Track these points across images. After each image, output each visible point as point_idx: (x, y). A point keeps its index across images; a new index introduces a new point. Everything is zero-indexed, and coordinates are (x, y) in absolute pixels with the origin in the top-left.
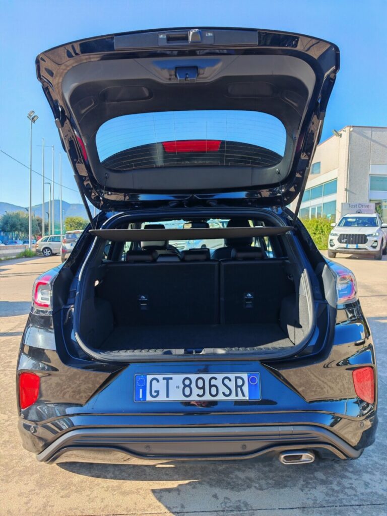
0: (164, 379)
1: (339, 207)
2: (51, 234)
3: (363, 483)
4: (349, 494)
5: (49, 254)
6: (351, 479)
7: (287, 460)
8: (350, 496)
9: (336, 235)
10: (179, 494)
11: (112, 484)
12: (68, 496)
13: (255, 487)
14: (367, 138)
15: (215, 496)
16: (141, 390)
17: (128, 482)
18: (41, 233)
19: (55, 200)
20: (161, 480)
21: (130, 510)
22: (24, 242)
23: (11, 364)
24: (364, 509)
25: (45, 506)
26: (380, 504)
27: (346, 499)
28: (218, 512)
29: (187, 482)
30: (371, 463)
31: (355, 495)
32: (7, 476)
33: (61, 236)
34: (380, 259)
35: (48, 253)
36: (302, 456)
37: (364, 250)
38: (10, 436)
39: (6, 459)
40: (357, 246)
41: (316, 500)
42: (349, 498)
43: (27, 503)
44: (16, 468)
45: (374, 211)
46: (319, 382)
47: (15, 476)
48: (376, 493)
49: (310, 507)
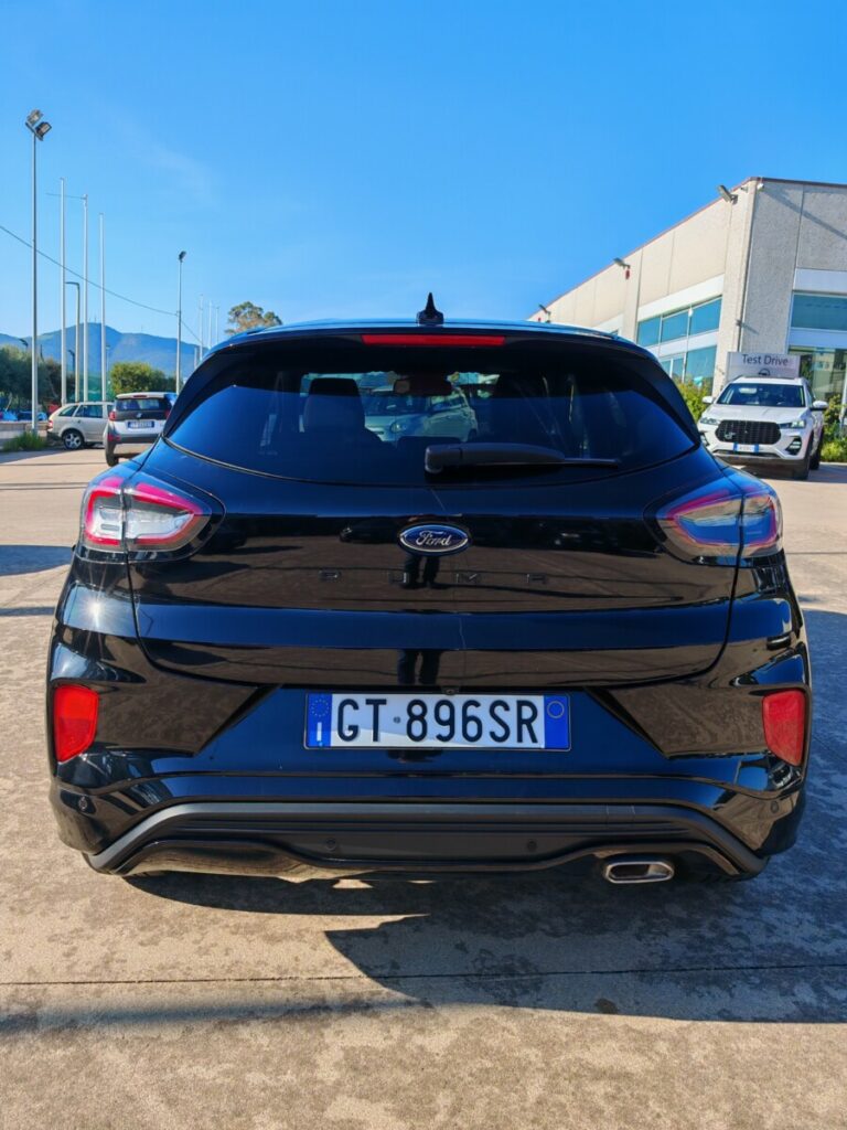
0: (368, 702)
1: (721, 361)
2: (81, 400)
3: (763, 925)
4: (734, 946)
5: (77, 445)
6: (739, 918)
7: (617, 875)
8: (736, 950)
9: (713, 421)
10: (386, 942)
11: (246, 920)
12: (154, 942)
13: (543, 930)
14: (793, 207)
15: (461, 947)
16: (320, 725)
17: (279, 916)
18: (56, 396)
19: (89, 325)
20: (347, 914)
21: (286, 971)
22: (20, 417)
23: (10, 676)
24: (763, 975)
25: (107, 962)
26: (796, 967)
27: (728, 956)
28: (468, 977)
29: (400, 917)
30: (780, 888)
31: (747, 949)
32: (20, 901)
33: (105, 405)
34: (803, 477)
35: (74, 441)
36: (648, 866)
37: (770, 458)
38: (22, 823)
39: (17, 867)
40: (757, 448)
41: (669, 957)
42: (734, 953)
43: (68, 955)
44: (41, 886)
45: (797, 372)
46: (690, 721)
47: (38, 903)
48: (790, 946)
49: (656, 970)
